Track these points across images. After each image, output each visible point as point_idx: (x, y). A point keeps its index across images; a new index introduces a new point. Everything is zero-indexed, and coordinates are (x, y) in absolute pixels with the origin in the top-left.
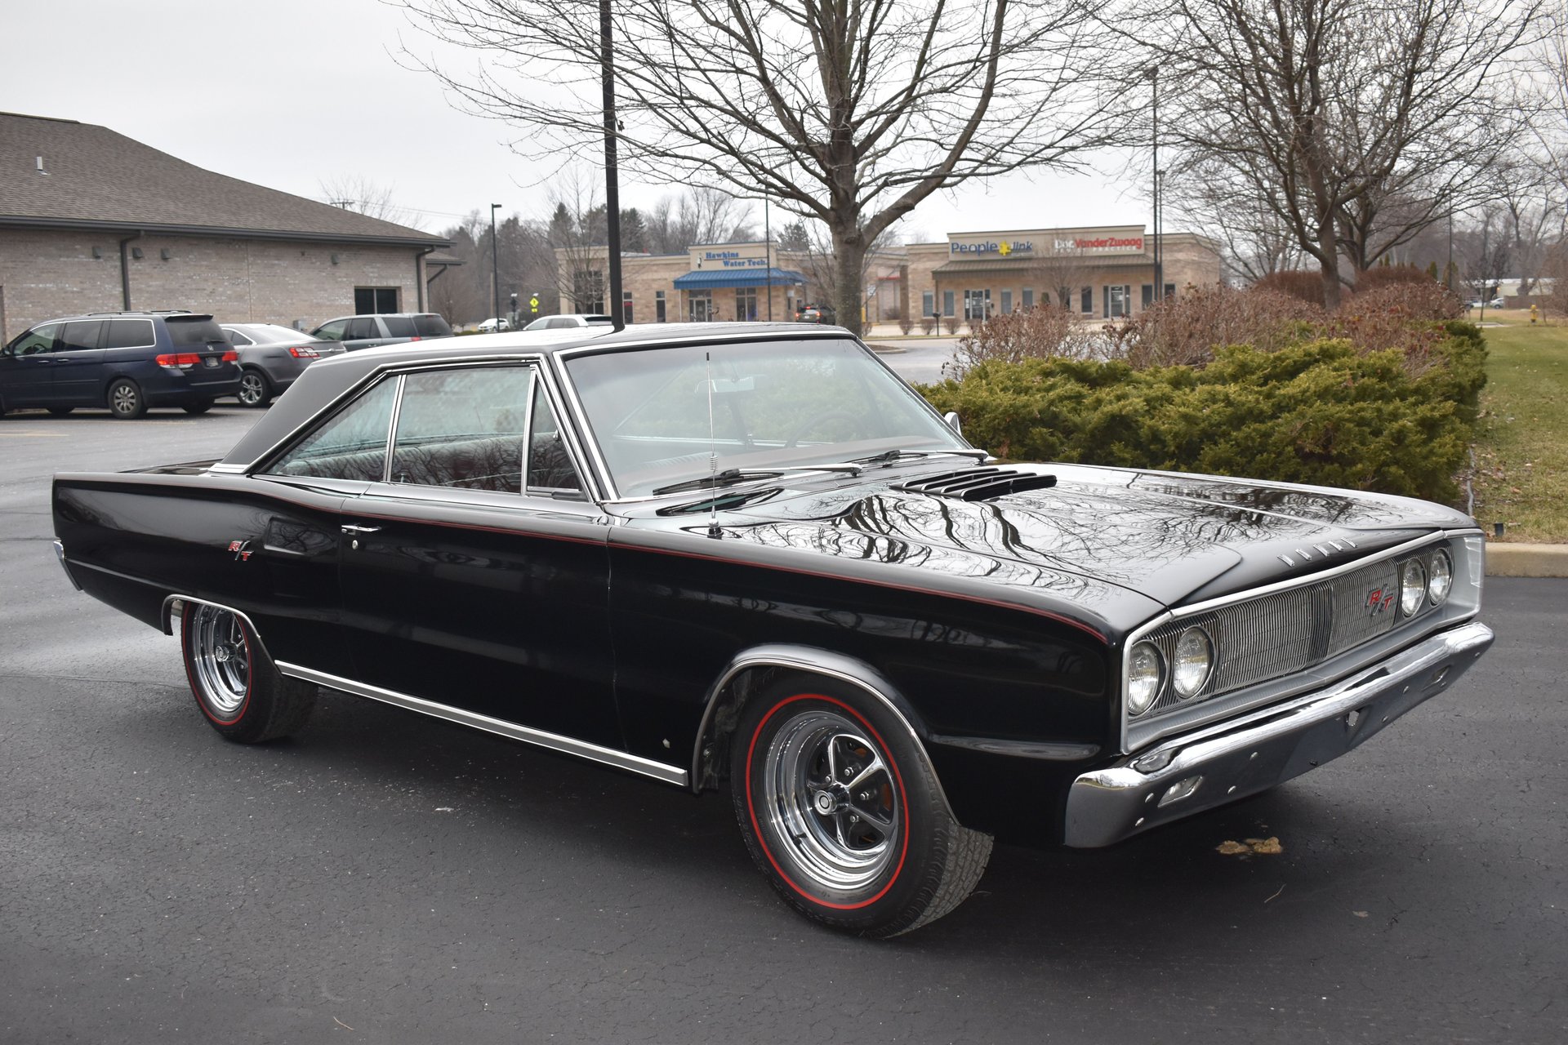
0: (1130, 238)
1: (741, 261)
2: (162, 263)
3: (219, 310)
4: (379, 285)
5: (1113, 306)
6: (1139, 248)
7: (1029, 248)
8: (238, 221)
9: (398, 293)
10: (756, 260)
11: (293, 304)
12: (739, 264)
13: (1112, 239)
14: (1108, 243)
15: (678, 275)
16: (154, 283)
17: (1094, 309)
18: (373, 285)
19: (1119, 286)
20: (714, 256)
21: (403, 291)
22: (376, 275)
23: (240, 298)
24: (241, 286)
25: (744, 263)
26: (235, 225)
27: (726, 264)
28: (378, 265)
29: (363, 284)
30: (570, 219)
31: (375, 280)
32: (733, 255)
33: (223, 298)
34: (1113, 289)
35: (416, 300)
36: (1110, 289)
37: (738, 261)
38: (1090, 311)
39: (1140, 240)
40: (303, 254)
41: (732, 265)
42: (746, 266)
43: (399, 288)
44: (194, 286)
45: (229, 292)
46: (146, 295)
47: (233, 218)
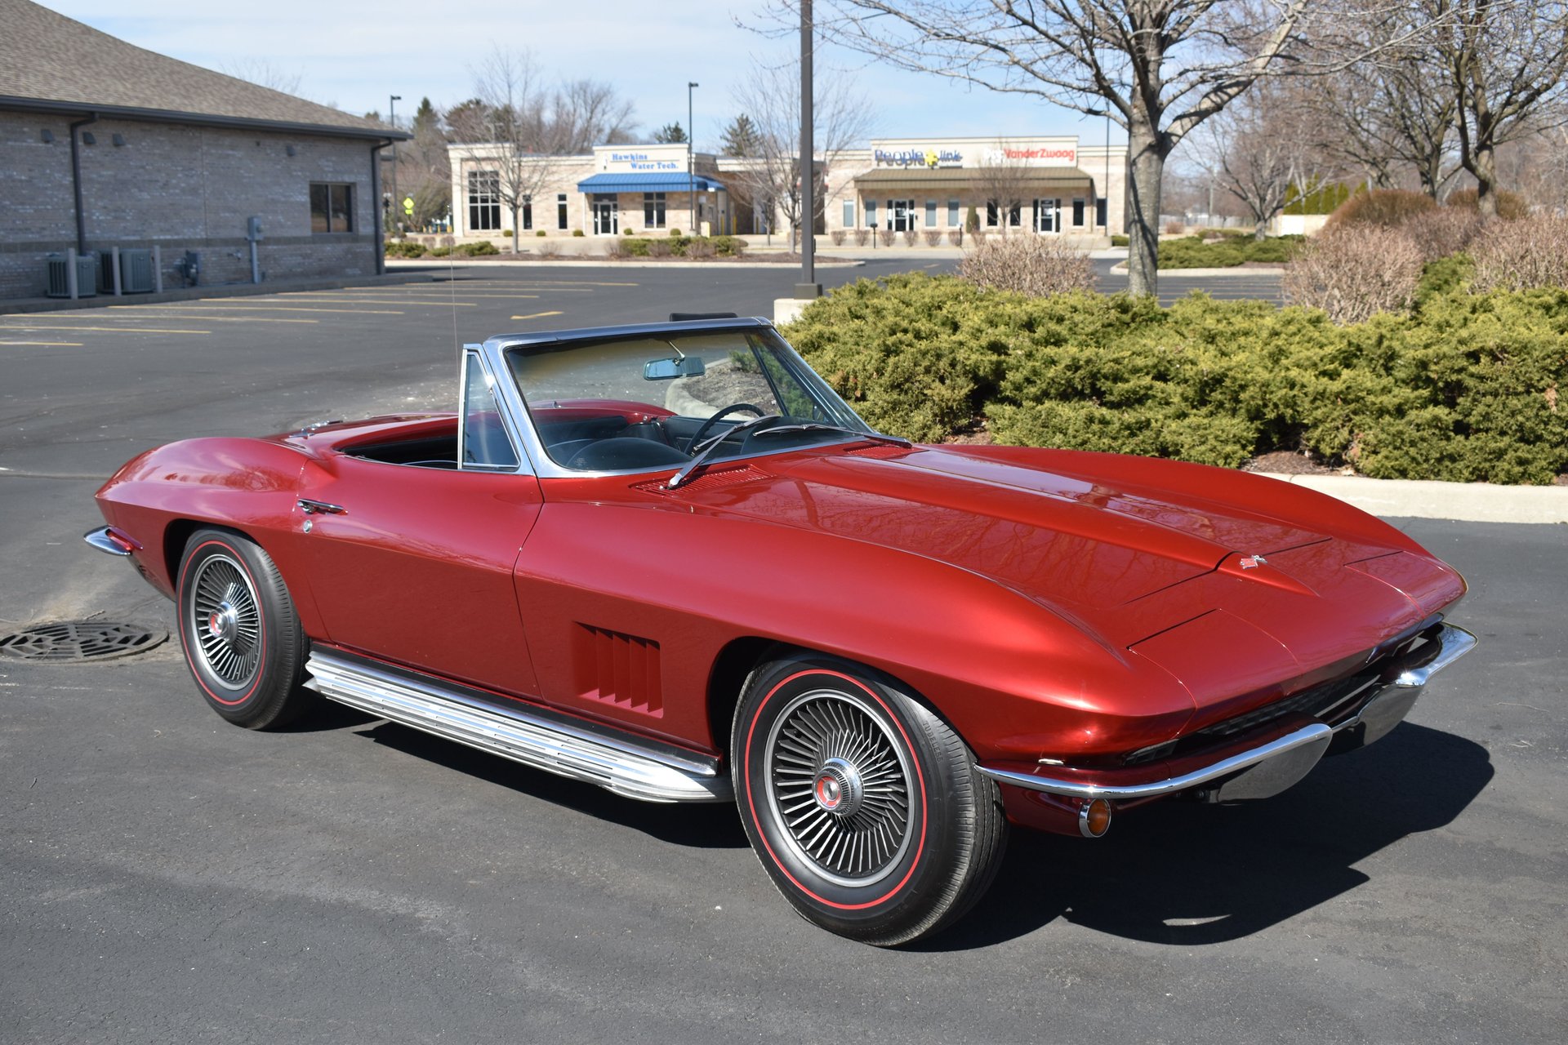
0: (1062, 149)
1: (650, 164)
2: (114, 149)
3: (172, 205)
4: (334, 180)
5: (1043, 220)
6: (1072, 160)
7: (957, 158)
8: (192, 105)
9: (353, 190)
10: (666, 163)
11: (248, 199)
12: (648, 167)
13: (1044, 150)
14: (1039, 154)
15: (583, 177)
16: (105, 173)
17: (1022, 222)
18: (328, 180)
19: (1050, 199)
20: (621, 158)
21: (358, 187)
22: (331, 169)
23: (194, 191)
24: (195, 178)
25: (652, 166)
26: (189, 110)
27: (634, 166)
28: (334, 159)
29: (317, 179)
30: (435, 115)
31: (329, 175)
32: (641, 157)
33: (177, 191)
34: (1043, 202)
35: (371, 198)
36: (1040, 203)
37: (646, 163)
38: (1019, 224)
39: (1072, 152)
40: (258, 144)
41: (640, 167)
42: (656, 170)
43: (354, 184)
44: (147, 177)
45: (183, 185)
46: (97, 186)
47: (186, 102)
